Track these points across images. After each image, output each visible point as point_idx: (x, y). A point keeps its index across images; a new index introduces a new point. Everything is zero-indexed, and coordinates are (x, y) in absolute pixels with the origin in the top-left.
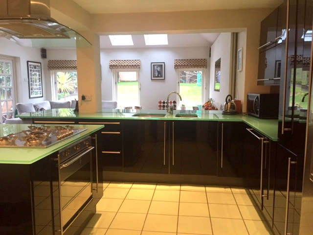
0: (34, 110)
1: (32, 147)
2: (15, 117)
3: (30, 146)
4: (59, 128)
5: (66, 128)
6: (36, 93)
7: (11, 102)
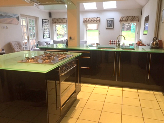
0: (45, 44)
1: (46, 63)
2: (37, 48)
3: (45, 63)
4: (59, 54)
5: (63, 54)
6: (47, 36)
7: (35, 40)
